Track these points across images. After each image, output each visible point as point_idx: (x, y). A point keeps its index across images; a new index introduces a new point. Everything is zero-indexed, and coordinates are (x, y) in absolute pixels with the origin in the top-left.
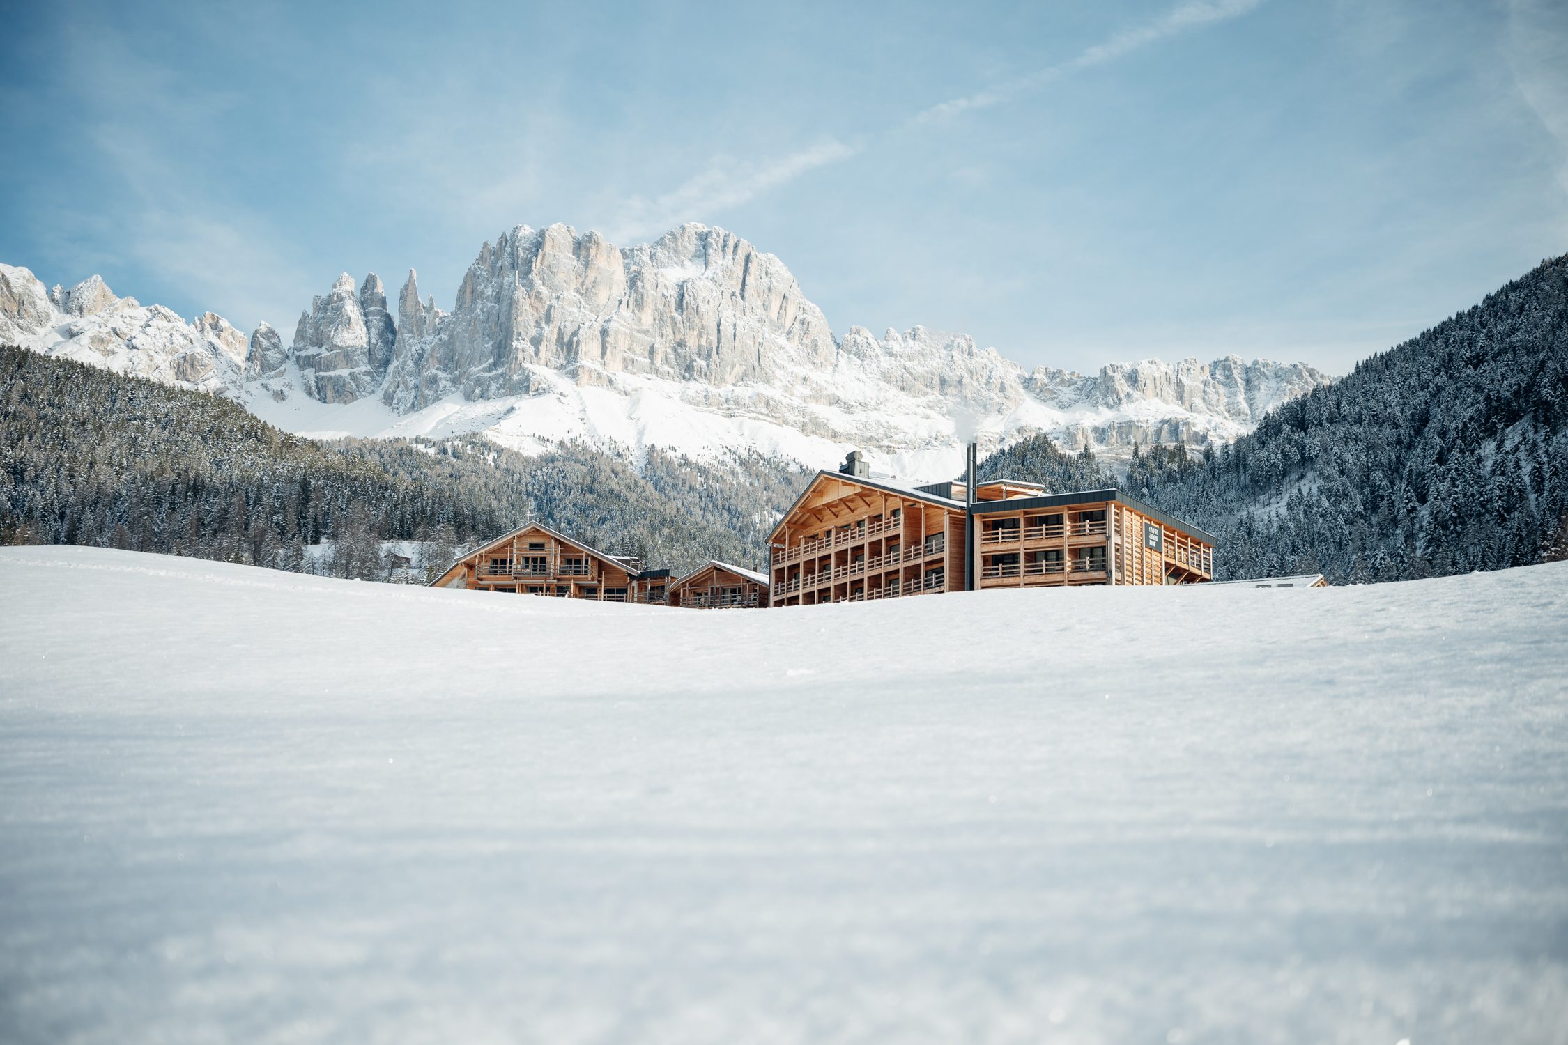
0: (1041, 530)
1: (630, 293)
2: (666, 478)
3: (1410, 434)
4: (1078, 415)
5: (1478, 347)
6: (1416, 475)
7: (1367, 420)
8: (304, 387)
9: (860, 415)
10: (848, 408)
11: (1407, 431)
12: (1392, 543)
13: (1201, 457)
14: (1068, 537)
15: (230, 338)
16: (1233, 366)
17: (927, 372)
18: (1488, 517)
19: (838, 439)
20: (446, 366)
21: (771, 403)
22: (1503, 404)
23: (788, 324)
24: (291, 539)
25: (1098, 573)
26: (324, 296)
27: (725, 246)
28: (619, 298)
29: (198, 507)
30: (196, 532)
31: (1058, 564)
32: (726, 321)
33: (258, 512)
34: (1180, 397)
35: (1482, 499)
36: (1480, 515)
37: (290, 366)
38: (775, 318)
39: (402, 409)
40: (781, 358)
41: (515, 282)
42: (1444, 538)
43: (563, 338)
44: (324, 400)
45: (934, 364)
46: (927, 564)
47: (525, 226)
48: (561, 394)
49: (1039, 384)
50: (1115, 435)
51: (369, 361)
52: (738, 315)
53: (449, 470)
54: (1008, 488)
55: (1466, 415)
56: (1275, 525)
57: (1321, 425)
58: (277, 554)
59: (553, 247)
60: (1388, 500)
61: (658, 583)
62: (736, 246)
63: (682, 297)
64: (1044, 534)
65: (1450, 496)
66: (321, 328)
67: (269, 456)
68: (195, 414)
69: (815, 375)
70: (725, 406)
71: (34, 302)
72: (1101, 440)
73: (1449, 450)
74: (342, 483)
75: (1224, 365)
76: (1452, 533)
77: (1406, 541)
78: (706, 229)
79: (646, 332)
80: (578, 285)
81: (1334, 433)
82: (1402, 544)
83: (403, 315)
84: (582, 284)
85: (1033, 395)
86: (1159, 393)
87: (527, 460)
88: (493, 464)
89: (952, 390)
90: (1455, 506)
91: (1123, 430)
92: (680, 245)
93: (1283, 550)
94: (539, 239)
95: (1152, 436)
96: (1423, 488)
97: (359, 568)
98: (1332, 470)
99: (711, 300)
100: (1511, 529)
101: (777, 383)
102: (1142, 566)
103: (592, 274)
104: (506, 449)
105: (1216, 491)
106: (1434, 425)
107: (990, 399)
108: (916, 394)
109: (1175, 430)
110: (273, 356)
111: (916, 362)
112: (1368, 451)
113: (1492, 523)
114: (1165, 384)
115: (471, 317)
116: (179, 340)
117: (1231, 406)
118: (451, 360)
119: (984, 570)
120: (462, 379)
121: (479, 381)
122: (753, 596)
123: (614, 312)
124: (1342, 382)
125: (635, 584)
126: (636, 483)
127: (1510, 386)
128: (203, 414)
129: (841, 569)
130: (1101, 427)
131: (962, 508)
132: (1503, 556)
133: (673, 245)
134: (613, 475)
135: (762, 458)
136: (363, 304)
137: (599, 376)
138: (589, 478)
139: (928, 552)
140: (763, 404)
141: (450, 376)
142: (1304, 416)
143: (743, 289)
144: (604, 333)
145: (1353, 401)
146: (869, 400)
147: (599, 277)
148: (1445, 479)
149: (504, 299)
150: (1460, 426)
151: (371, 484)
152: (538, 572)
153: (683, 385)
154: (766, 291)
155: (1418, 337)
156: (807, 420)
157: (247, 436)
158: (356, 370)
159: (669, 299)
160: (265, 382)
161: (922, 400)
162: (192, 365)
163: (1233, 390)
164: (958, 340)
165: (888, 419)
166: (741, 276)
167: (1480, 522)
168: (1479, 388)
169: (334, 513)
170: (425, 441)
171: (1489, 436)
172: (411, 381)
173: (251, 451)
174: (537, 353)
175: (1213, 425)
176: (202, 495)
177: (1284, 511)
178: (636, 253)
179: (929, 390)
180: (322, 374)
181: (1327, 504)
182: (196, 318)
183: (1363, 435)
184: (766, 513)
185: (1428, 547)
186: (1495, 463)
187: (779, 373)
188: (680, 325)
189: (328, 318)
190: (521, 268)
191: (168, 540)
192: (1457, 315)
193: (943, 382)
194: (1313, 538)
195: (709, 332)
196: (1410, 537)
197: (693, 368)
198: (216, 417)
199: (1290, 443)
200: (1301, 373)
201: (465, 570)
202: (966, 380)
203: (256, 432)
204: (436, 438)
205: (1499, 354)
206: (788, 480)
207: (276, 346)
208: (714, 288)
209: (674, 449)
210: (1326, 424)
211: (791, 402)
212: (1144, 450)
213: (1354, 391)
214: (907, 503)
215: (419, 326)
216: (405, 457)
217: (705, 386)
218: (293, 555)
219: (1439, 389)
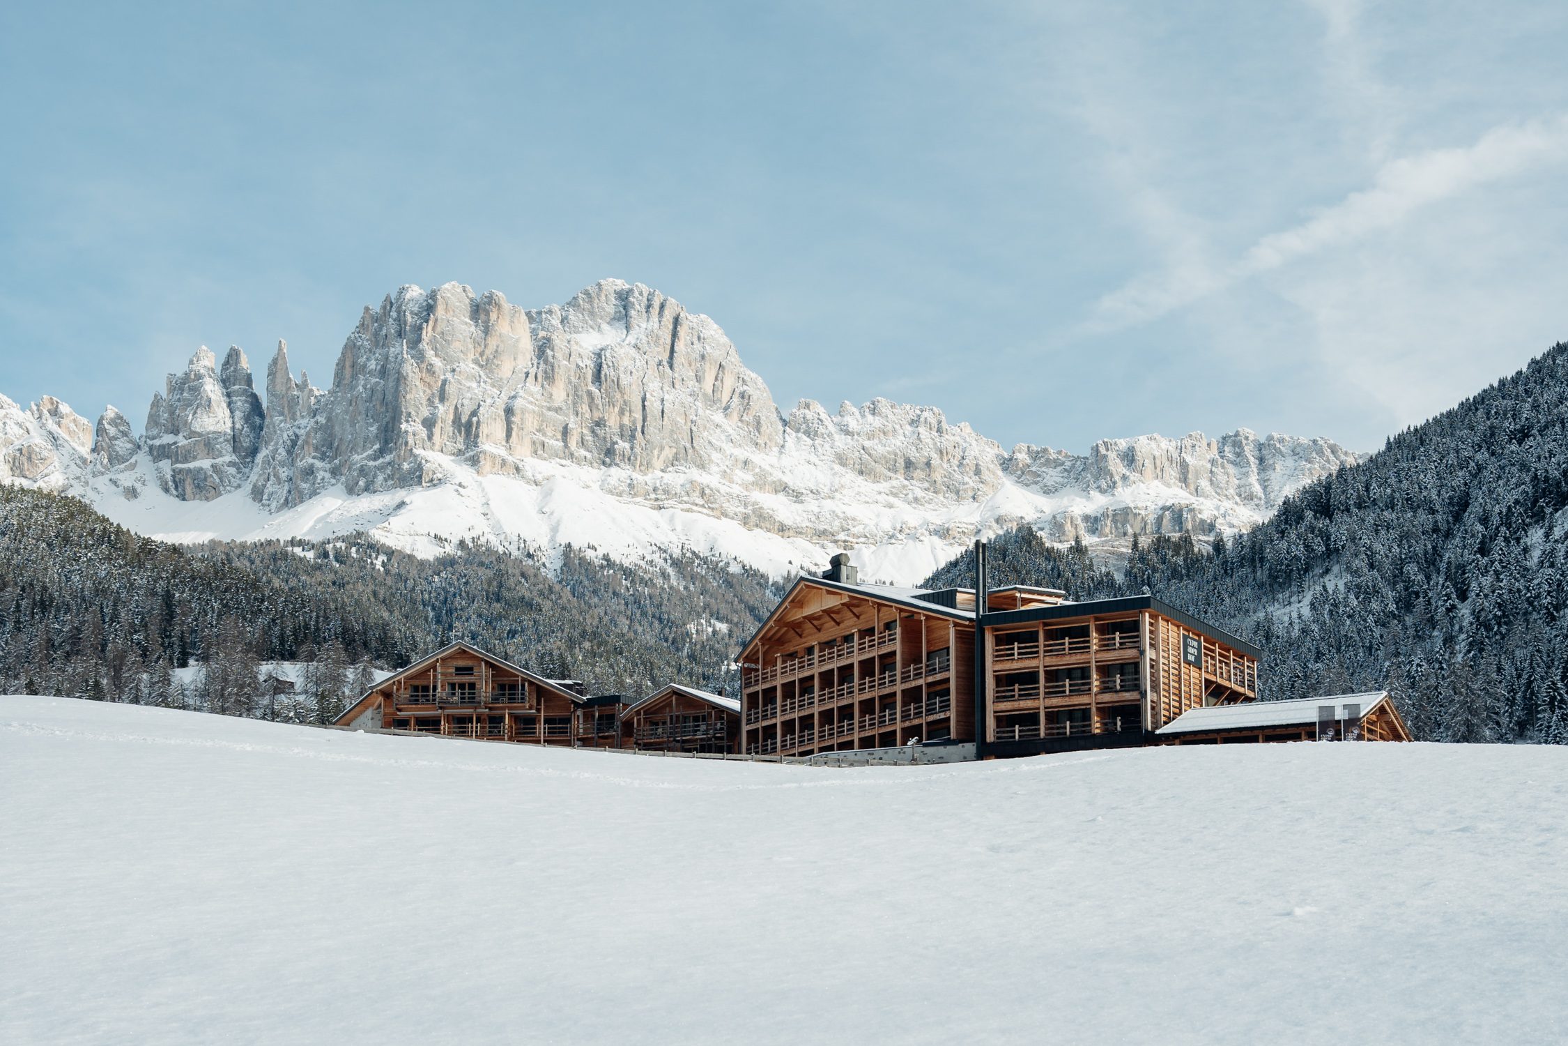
0: (1064, 644)
1: (539, 364)
2: (586, 583)
3: (1447, 521)
4: (1065, 501)
5: (1523, 419)
6: (1455, 568)
7: (1400, 504)
8: (159, 482)
9: (812, 505)
10: (797, 496)
11: (1445, 517)
12: (1428, 646)
13: (1210, 549)
14: (1095, 651)
15: (72, 426)
16: (1244, 442)
17: (889, 453)
18: (1535, 615)
19: (787, 533)
20: (324, 454)
21: (707, 491)
22: (1552, 485)
23: (725, 398)
24: (156, 662)
25: (1131, 693)
26: (180, 374)
27: (649, 307)
28: (526, 370)
29: (46, 626)
30: (46, 655)
31: (1083, 684)
32: (651, 395)
33: (116, 630)
34: (1184, 479)
35: (1529, 595)
36: (1526, 613)
37: (142, 458)
38: (710, 392)
39: (274, 505)
40: (718, 438)
41: (402, 353)
42: (1487, 640)
43: (460, 419)
44: (183, 497)
45: (898, 443)
46: (929, 685)
47: (412, 286)
48: (460, 485)
49: (1021, 465)
50: (1109, 524)
51: (234, 451)
52: (666, 388)
53: (331, 577)
54: (1023, 595)
55: (1511, 498)
56: (1296, 627)
57: (1348, 510)
58: (140, 680)
59: (446, 310)
60: (1424, 598)
61: (607, 710)
62: (662, 306)
63: (599, 367)
64: (1067, 649)
65: (1493, 592)
66: (177, 411)
67: (125, 565)
68: (39, 516)
69: (757, 458)
70: (653, 496)
72: (1093, 531)
73: (1493, 539)
74: (211, 595)
75: (1234, 441)
76: (1496, 634)
77: (1444, 645)
78: (627, 286)
79: (558, 410)
80: (478, 355)
81: (1363, 520)
82: (1441, 648)
83: (272, 395)
84: (482, 354)
85: (1013, 477)
86: (1160, 474)
87: (422, 564)
88: (382, 569)
89: (918, 474)
90: (1499, 603)
91: (1118, 518)
92: (595, 305)
93: (1305, 657)
94: (430, 301)
95: (1152, 525)
96: (1463, 582)
97: (237, 694)
98: (1360, 563)
99: (633, 370)
100: (1561, 629)
101: (714, 468)
102: (1180, 685)
103: (493, 342)
104: (397, 551)
105: (1229, 590)
106: (1474, 509)
107: (964, 484)
108: (876, 478)
109: (1178, 518)
110: (122, 446)
111: (876, 441)
112: (1402, 540)
113: (1540, 622)
114: (1167, 464)
115: (352, 396)
116: (13, 430)
117: (1243, 489)
118: (330, 447)
119: (997, 692)
120: (342, 469)
121: (363, 471)
122: (719, 724)
123: (520, 386)
124: (1371, 460)
125: (579, 712)
126: (551, 589)
127: (1559, 464)
128: (47, 516)
129: (826, 692)
130: (1093, 516)
131: (970, 620)
132: (1552, 660)
133: (587, 306)
134: (523, 580)
135: (698, 557)
136: (225, 382)
137: (504, 462)
138: (495, 583)
139: (930, 671)
140: (697, 493)
141: (329, 465)
142: (1328, 501)
143: (671, 357)
144: (509, 411)
145: (1384, 483)
146: (821, 486)
147: (502, 346)
148: (1487, 572)
149: (391, 375)
150: (1504, 510)
151: (245, 596)
152: (467, 700)
153: (602, 472)
154: (699, 359)
155: (1456, 407)
156: (749, 511)
157: (100, 541)
158: (219, 461)
159: (584, 371)
160: (114, 477)
161: (884, 486)
162: (29, 459)
163: (1244, 470)
164: (925, 414)
165: (845, 508)
166: (669, 341)
167: (1527, 621)
168: (1524, 467)
169: (203, 631)
170: (301, 543)
171: (1537, 522)
172: (284, 473)
173: (105, 559)
174: (430, 437)
175: (1222, 511)
176: (50, 612)
177: (1306, 612)
178: (544, 316)
179: (892, 475)
180: (179, 466)
181: (1356, 603)
182: (32, 403)
183: (1395, 521)
184: (703, 621)
185: (1469, 651)
186: (1544, 553)
187: (715, 456)
188: (598, 401)
189: (184, 400)
190: (412, 336)
191: (14, 666)
192: (1500, 382)
193: (909, 464)
194: (1340, 643)
195: (633, 408)
196: (1449, 640)
197: (614, 451)
198: (62, 521)
199: (1313, 532)
200: (1322, 449)
201: (381, 699)
202: (936, 461)
203: (109, 537)
204: (315, 539)
205: (1546, 427)
206: (729, 583)
207: (125, 434)
208: (637, 356)
209: (594, 548)
210: (1354, 510)
211: (731, 490)
212: (1145, 542)
213: (1385, 470)
214: (904, 615)
215: (290, 408)
216: (279, 562)
217: (629, 473)
218: (160, 681)
219: (1480, 468)
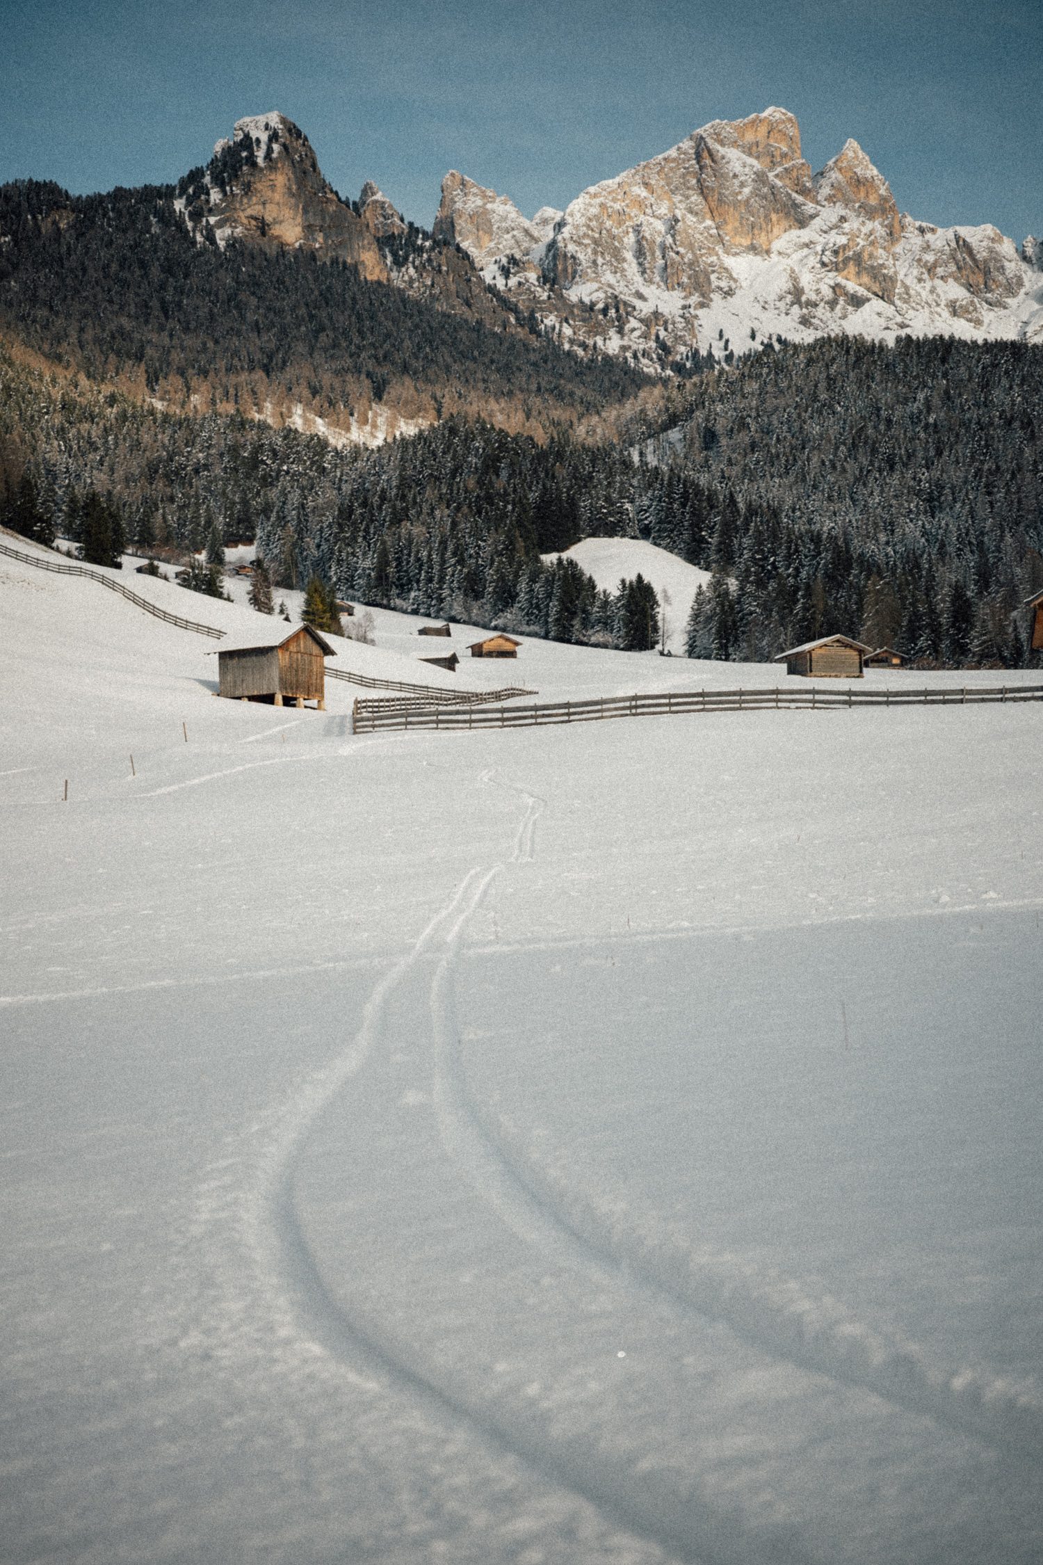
71: (1003, 267)
